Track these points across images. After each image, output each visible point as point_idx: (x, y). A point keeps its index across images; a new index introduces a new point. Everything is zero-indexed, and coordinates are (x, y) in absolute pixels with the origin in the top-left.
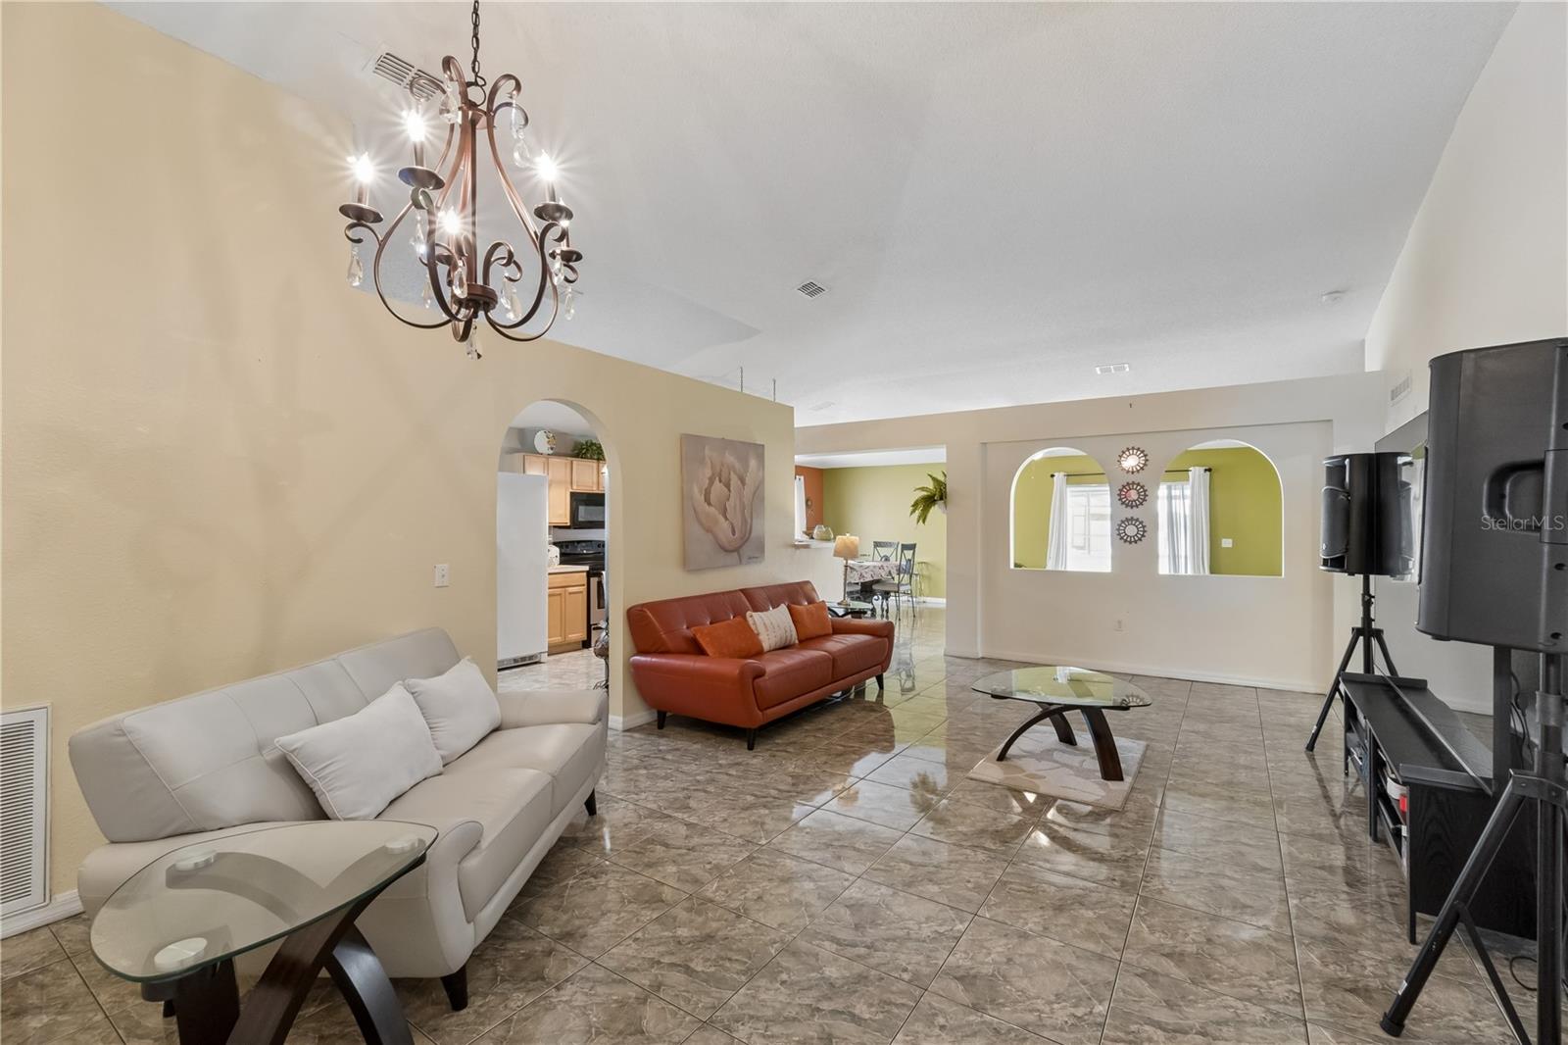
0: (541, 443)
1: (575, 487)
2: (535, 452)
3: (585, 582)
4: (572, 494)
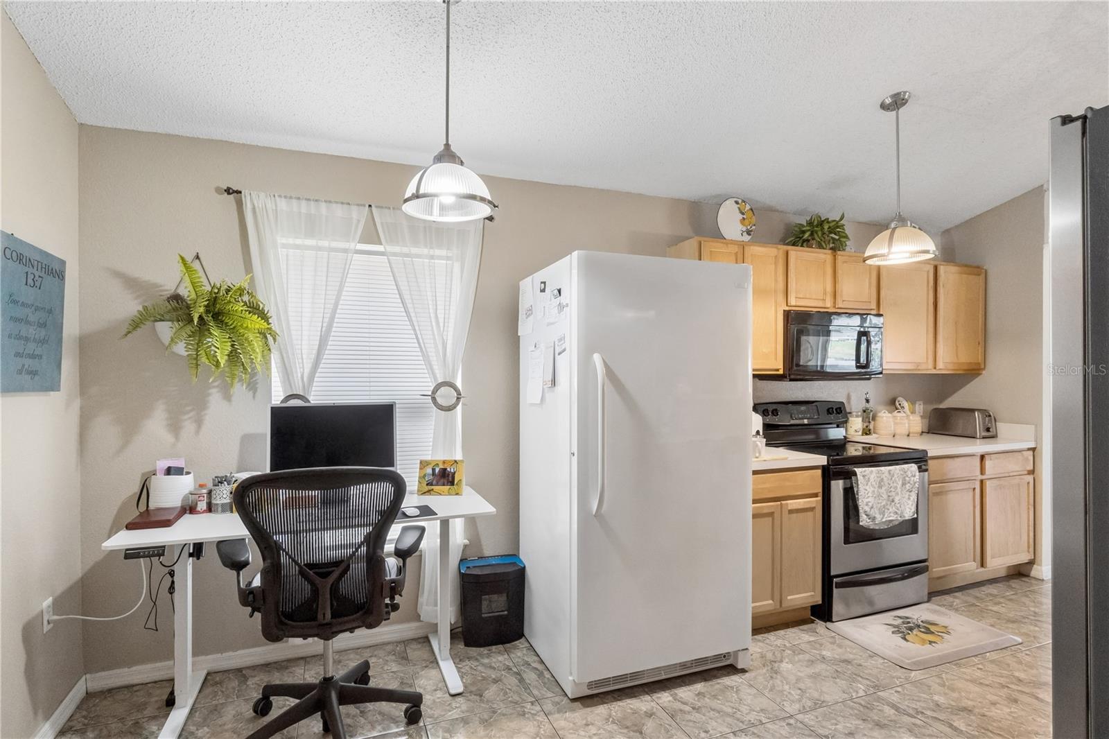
0: (730, 223)
1: (793, 301)
2: (717, 235)
3: (819, 490)
4: (787, 314)
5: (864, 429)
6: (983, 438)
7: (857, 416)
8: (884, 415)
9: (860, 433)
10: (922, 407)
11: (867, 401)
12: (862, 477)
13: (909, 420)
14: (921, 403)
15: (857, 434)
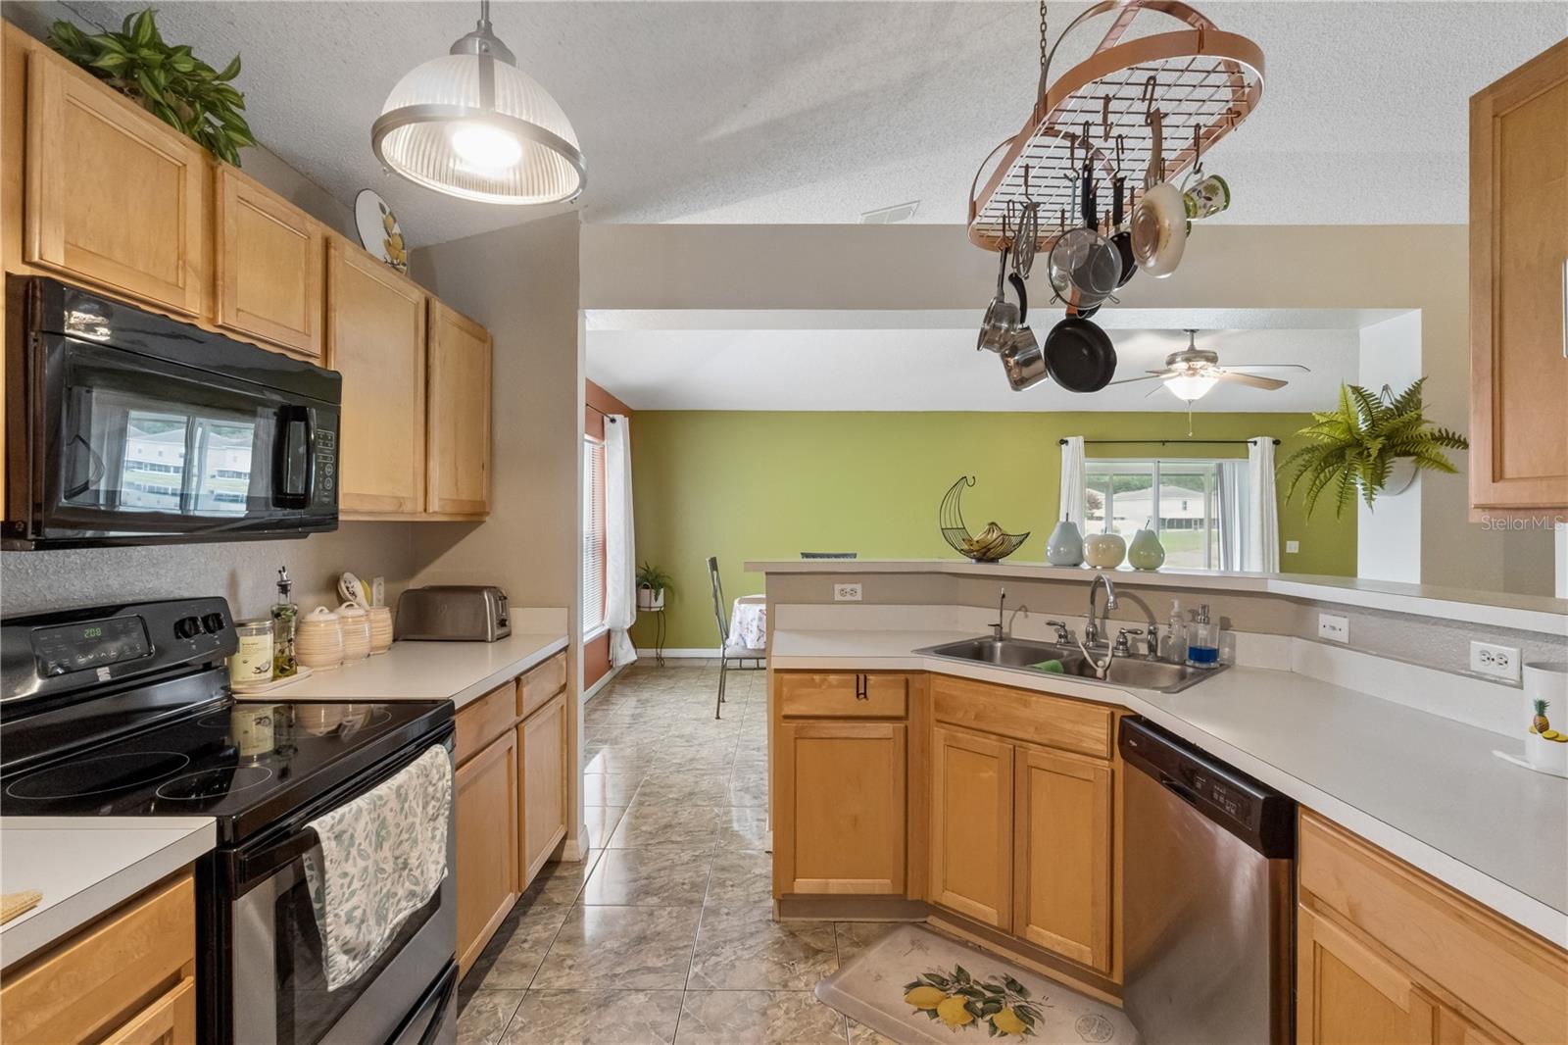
5: (276, 659)
6: (498, 639)
7: (261, 632)
8: (322, 618)
9: (270, 674)
10: (382, 588)
11: (284, 588)
12: (333, 843)
13: (370, 621)
14: (381, 580)
15: (263, 676)
